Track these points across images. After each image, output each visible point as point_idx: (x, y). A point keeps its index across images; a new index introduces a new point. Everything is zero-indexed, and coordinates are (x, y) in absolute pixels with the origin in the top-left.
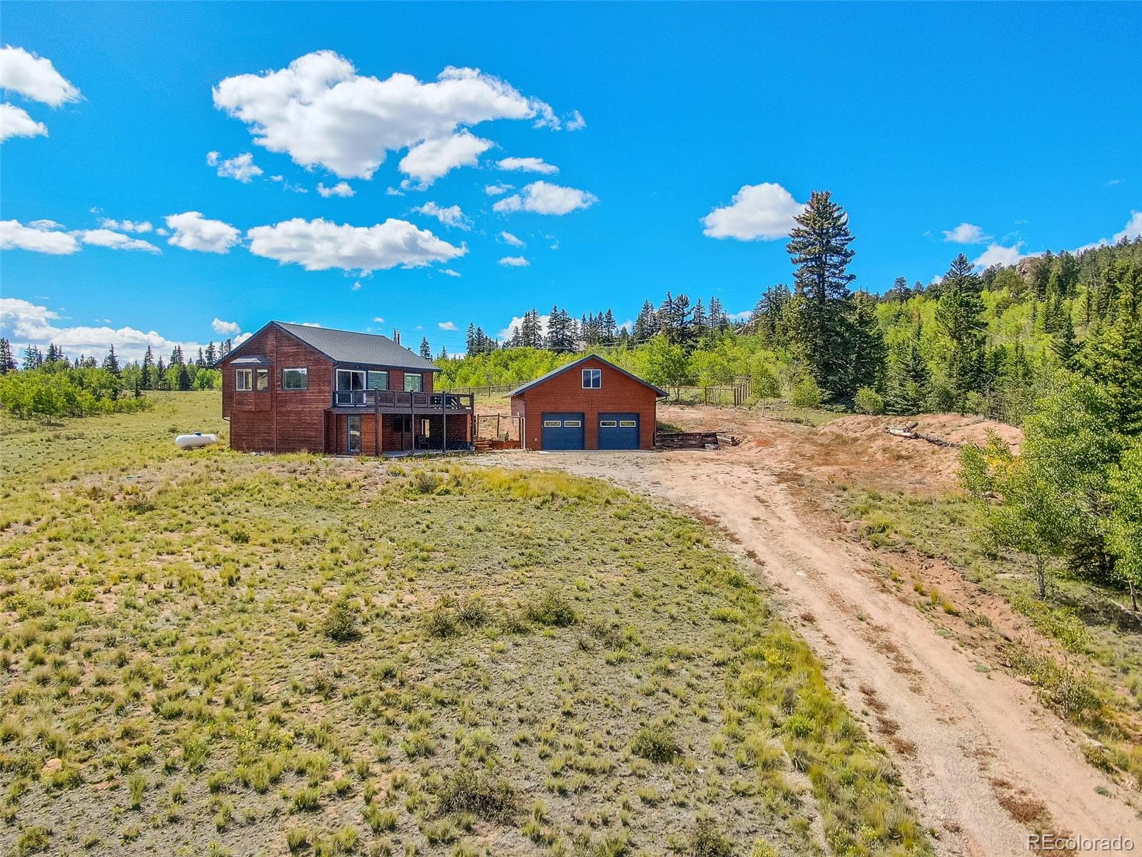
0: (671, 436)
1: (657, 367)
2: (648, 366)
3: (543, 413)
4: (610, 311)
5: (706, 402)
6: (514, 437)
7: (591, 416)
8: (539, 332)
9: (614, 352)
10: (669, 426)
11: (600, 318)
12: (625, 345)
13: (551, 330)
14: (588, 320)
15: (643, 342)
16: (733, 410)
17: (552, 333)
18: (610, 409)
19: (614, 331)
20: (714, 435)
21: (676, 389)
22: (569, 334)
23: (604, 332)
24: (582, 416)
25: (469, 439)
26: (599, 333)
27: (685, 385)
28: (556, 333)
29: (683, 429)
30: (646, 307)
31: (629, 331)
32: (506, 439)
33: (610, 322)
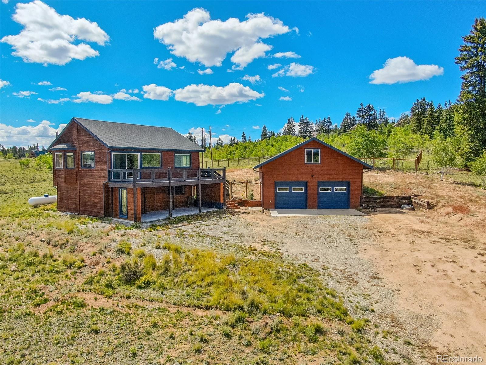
0: (375, 198)
1: (359, 146)
2: (353, 145)
3: (275, 182)
4: (329, 118)
5: (394, 168)
6: (257, 197)
7: (312, 183)
8: (294, 128)
9: (331, 137)
10: (372, 190)
11: (324, 121)
12: (337, 133)
13: (300, 127)
14: (318, 122)
15: (346, 132)
16: (415, 175)
17: (301, 128)
18: (326, 178)
19: (331, 127)
20: (409, 198)
21: (372, 160)
22: (309, 129)
23: (326, 128)
24: (305, 184)
25: (222, 201)
26: (324, 128)
27: (378, 157)
28: (303, 128)
29: (383, 192)
30: (347, 115)
31: (339, 127)
32: (252, 199)
33: (329, 123)
